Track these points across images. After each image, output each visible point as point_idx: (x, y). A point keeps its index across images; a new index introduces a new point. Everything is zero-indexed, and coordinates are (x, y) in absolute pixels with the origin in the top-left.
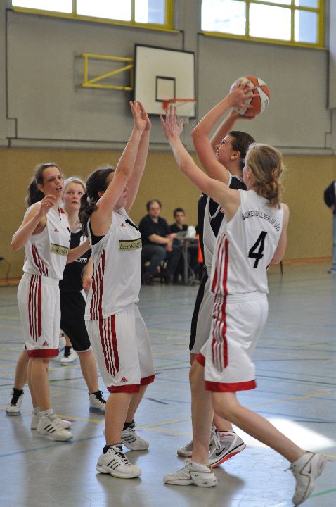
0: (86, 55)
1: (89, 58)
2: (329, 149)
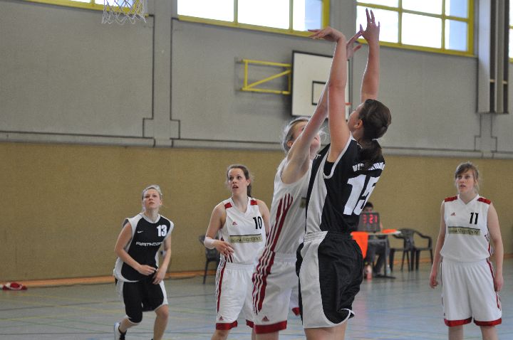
0: (247, 61)
1: (249, 64)
2: (479, 151)
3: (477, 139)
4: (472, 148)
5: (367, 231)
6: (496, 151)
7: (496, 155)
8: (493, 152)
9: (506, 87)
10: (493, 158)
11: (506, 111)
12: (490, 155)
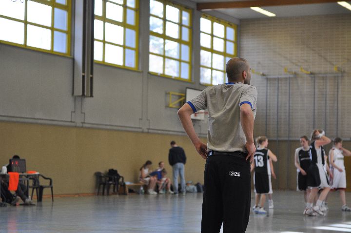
0: (171, 93)
3: (73, 114)
4: (70, 120)
5: (18, 172)
6: (84, 123)
7: (85, 125)
8: (82, 123)
9: (92, 78)
10: (82, 127)
11: (92, 96)
12: (81, 125)
